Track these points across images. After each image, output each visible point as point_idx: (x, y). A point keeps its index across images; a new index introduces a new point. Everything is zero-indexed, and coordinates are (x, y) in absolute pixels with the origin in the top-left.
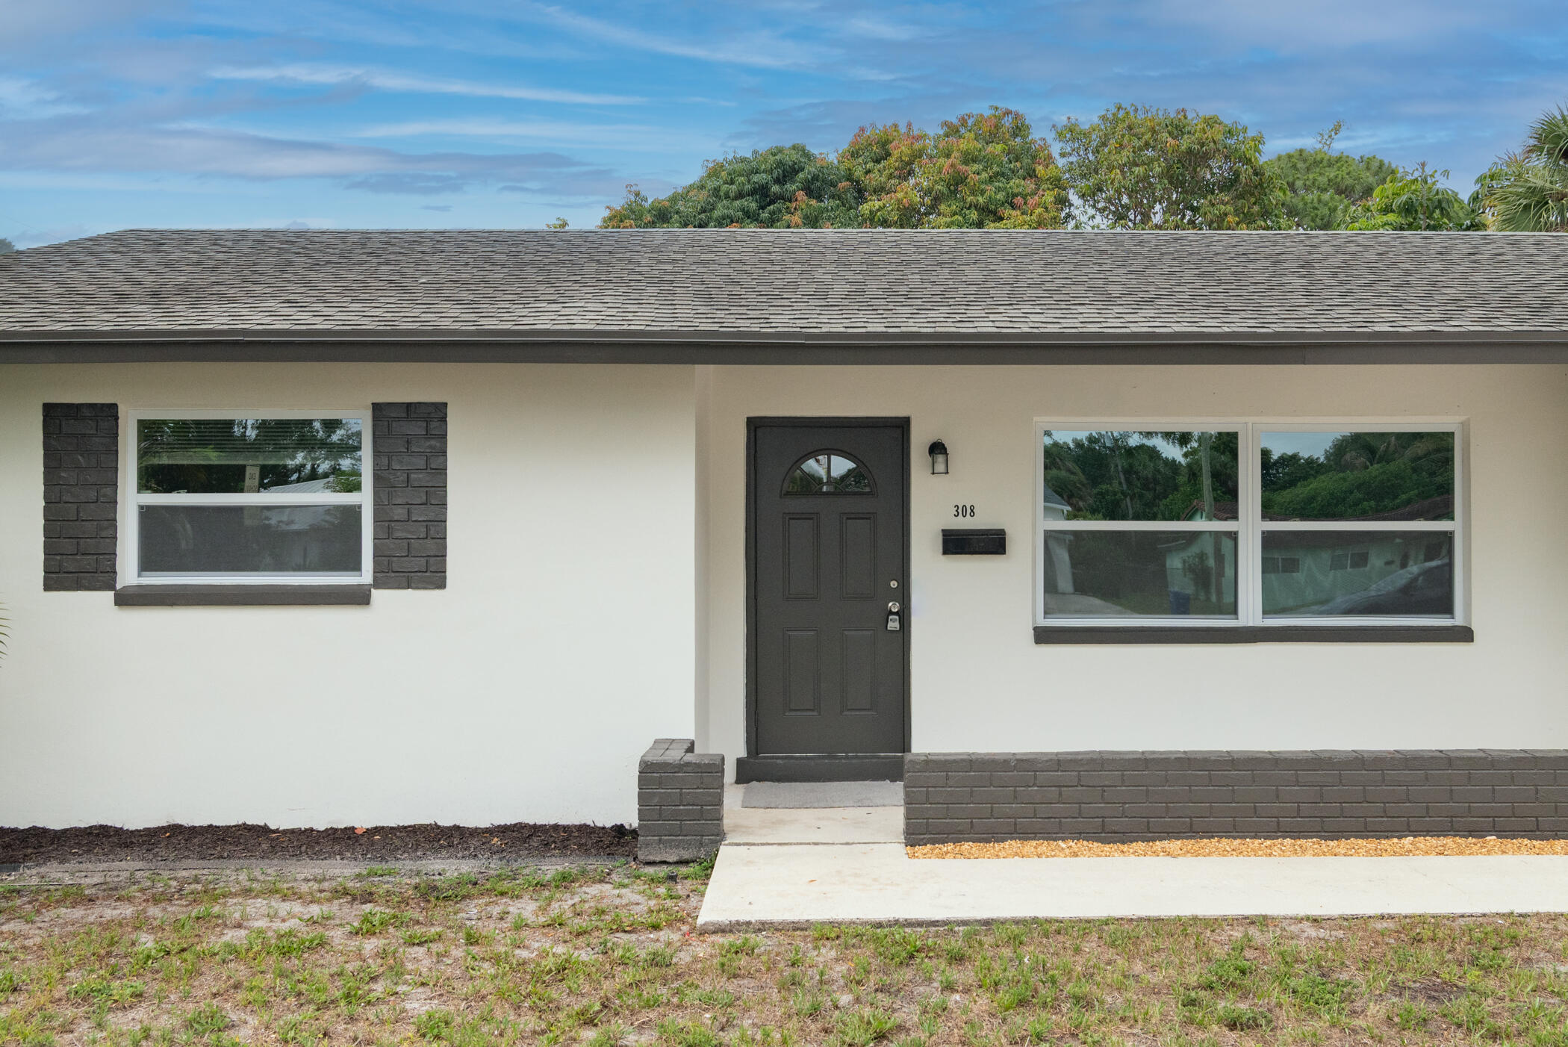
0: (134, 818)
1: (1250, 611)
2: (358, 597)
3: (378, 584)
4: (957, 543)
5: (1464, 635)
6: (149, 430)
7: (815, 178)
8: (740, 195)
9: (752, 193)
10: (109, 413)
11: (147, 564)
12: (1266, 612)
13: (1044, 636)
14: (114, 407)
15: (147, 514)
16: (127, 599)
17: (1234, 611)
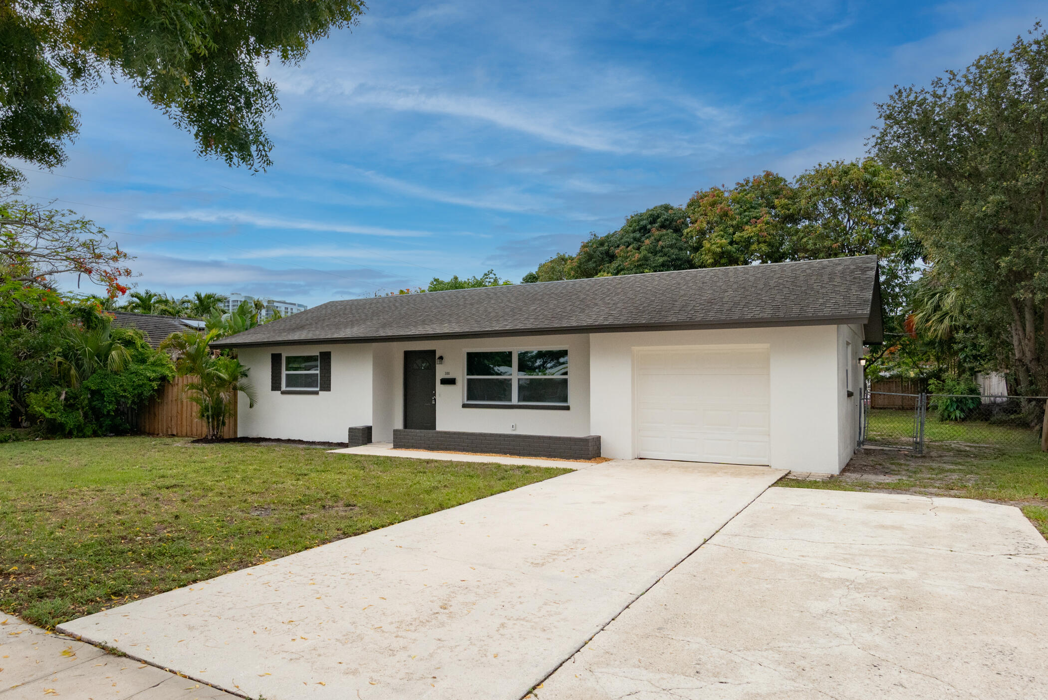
0: (284, 438)
1: (515, 400)
2: (316, 393)
3: (321, 390)
4: (445, 382)
5: (568, 408)
6: (288, 358)
7: (666, 220)
8: (634, 231)
9: (640, 230)
10: (280, 355)
11: (287, 386)
12: (519, 401)
13: (464, 406)
14: (281, 354)
15: (287, 375)
16: (283, 393)
17: (510, 400)
